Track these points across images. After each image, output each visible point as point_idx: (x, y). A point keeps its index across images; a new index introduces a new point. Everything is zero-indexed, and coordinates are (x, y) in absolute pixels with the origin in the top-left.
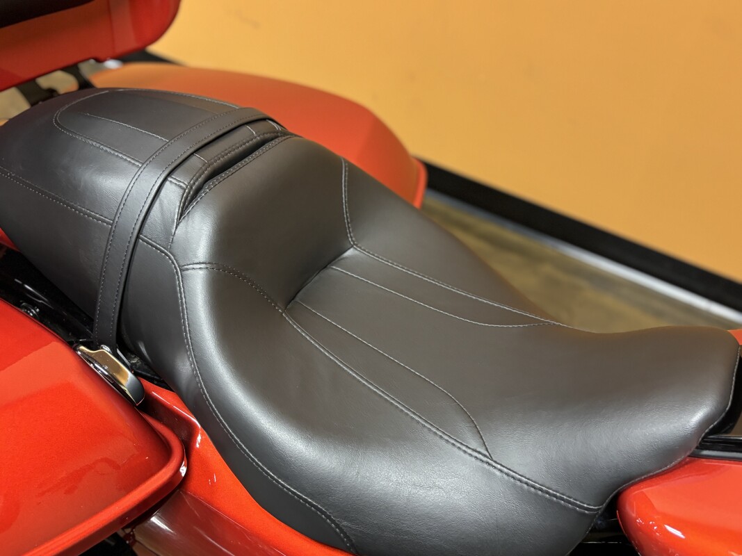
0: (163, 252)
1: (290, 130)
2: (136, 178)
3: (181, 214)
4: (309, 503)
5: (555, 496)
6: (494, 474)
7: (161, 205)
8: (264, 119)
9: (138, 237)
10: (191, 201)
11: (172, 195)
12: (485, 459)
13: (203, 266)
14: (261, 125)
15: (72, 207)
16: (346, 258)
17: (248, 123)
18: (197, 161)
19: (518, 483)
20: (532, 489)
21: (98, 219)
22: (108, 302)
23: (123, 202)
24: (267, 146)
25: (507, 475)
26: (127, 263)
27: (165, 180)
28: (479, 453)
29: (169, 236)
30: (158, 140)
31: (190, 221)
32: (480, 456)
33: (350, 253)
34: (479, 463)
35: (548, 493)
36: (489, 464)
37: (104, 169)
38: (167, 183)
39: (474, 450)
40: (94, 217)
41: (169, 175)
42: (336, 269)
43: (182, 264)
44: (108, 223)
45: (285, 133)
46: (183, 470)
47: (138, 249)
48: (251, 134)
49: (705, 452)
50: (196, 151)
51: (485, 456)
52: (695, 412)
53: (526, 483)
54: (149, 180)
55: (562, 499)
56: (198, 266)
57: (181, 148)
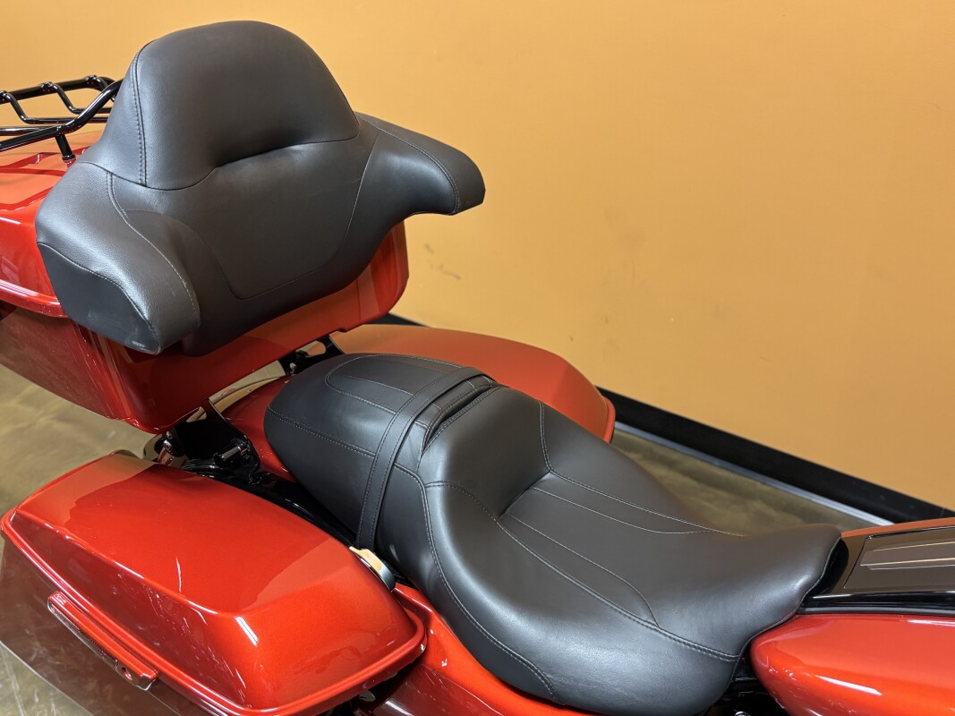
0: (411, 474)
1: (499, 382)
2: (392, 422)
3: (425, 447)
4: (521, 660)
5: (705, 650)
6: (661, 638)
7: (410, 441)
8: (480, 376)
9: (393, 465)
10: (431, 437)
11: (418, 434)
12: (653, 627)
13: (440, 484)
14: (478, 380)
15: (345, 445)
16: (545, 481)
17: (468, 379)
18: (434, 409)
19: (678, 643)
20: (688, 647)
21: (364, 453)
22: (370, 515)
23: (383, 440)
24: (482, 395)
25: (670, 637)
26: (385, 483)
27: (413, 423)
28: (649, 623)
29: (417, 463)
30: (407, 395)
31: (431, 452)
32: (650, 625)
33: (548, 476)
34: (649, 630)
35: (699, 648)
36: (657, 631)
37: (367, 417)
38: (414, 425)
39: (645, 621)
40: (361, 452)
41: (415, 419)
42: (537, 489)
43: (425, 482)
44: (371, 456)
45: (495, 385)
46: (423, 648)
47: (393, 473)
48: (471, 386)
49: (808, 610)
50: (433, 402)
51: (653, 625)
52: (797, 580)
53: (684, 643)
54: (401, 423)
55: (710, 652)
56: (437, 484)
57: (423, 400)
